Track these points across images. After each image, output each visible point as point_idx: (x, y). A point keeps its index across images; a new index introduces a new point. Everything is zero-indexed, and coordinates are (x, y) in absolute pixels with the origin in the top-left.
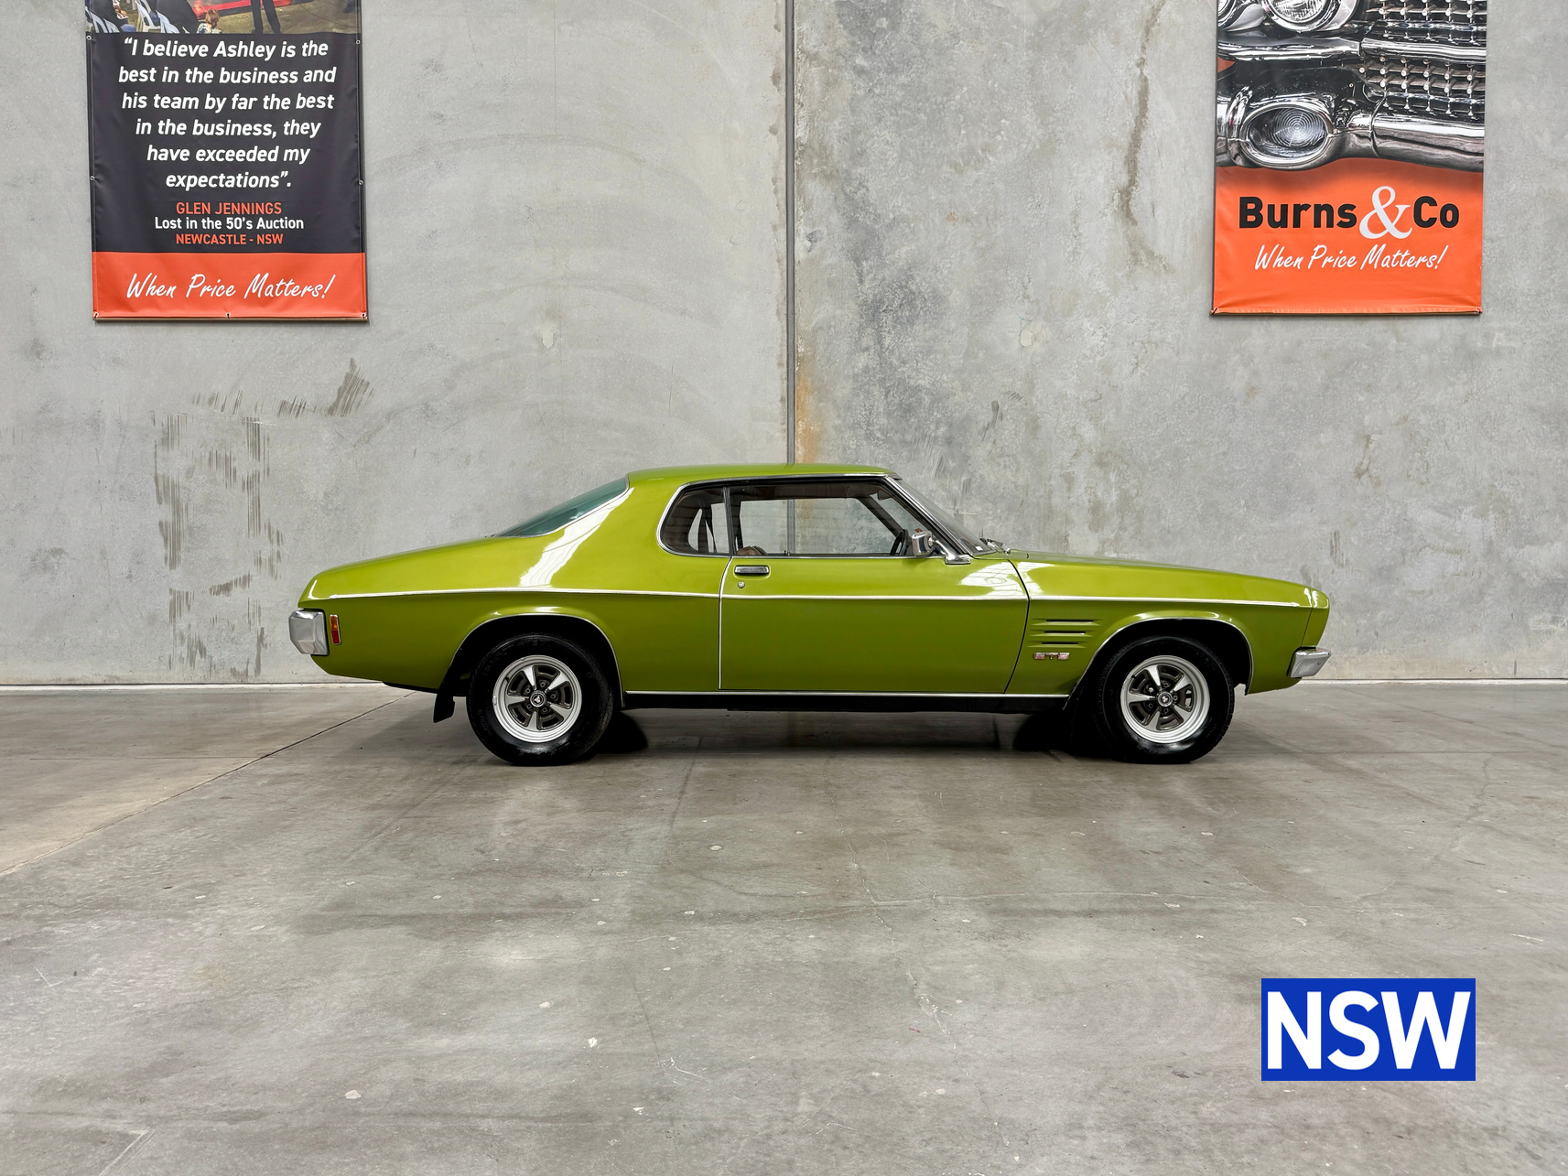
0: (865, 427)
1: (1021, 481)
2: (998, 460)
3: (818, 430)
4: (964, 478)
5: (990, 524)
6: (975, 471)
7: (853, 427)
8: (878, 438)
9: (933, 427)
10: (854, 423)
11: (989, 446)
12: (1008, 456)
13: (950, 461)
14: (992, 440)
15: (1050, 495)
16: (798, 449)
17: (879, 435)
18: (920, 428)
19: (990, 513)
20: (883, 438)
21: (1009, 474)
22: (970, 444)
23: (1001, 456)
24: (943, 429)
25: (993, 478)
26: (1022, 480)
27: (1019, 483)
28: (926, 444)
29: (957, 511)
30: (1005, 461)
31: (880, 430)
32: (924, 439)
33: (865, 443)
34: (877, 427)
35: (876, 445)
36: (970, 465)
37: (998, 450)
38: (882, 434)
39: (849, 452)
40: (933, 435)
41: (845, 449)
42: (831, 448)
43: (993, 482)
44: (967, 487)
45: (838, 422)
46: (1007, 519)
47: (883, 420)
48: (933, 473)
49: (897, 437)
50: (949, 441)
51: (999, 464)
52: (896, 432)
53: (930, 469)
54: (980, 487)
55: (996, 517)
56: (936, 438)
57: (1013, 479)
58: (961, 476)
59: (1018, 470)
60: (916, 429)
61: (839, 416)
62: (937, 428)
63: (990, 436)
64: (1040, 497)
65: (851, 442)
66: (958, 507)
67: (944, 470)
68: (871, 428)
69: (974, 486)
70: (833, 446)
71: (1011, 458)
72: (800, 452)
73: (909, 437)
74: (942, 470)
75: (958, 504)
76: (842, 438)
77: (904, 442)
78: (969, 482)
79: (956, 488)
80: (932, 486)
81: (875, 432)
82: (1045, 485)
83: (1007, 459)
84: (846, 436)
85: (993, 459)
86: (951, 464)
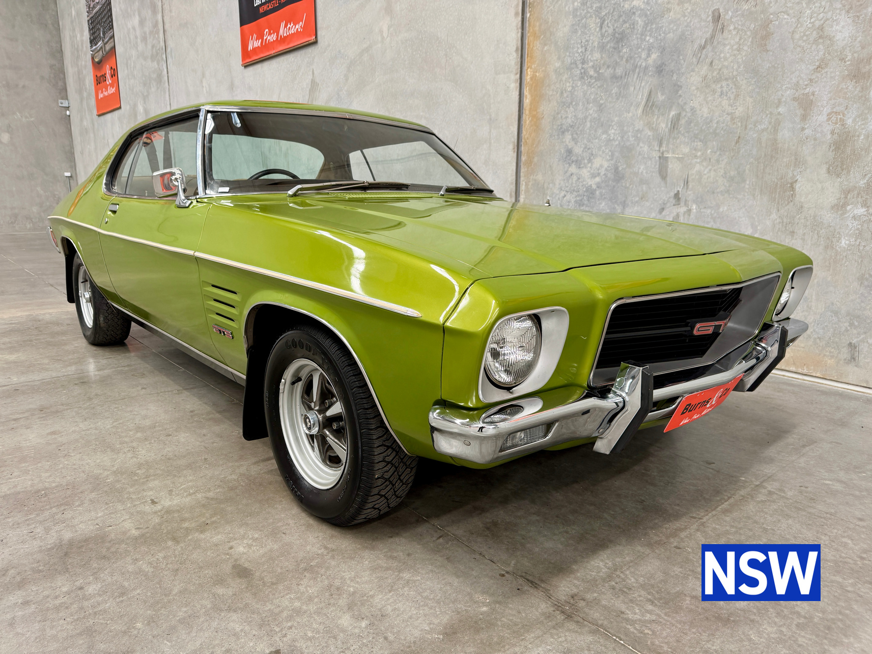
0: (580, 66)
1: (740, 111)
2: (714, 86)
3: (542, 75)
4: (673, 113)
5: (698, 167)
6: (685, 103)
7: (569, 69)
8: (591, 77)
9: (644, 55)
10: (571, 64)
11: (704, 70)
12: (726, 79)
13: (659, 94)
14: (708, 61)
15: (776, 127)
16: (526, 98)
17: (592, 73)
18: (631, 58)
19: (699, 154)
20: (596, 75)
21: (725, 103)
22: (683, 70)
23: (717, 81)
24: (654, 56)
25: (705, 110)
26: (741, 109)
27: (737, 114)
28: (636, 76)
29: (663, 153)
30: (722, 87)
31: (593, 66)
32: (634, 71)
33: (579, 83)
34: (591, 64)
35: (590, 85)
36: (680, 96)
37: (715, 74)
38: (595, 71)
39: (565, 95)
40: (644, 64)
41: (562, 93)
42: (551, 93)
43: (705, 115)
44: (675, 124)
45: (557, 65)
46: (718, 161)
47: (597, 55)
48: (640, 111)
49: (608, 73)
50: (660, 70)
51: (714, 91)
52: (608, 67)
53: (638, 106)
54: (689, 122)
55: (705, 159)
56: (646, 68)
57: (730, 109)
58: (670, 111)
59: (737, 96)
60: (627, 61)
61: (559, 58)
62: (649, 55)
63: (707, 56)
64: (763, 130)
65: (568, 84)
66: (664, 148)
67: (653, 105)
68: (585, 66)
69: (683, 122)
70: (553, 90)
71: (730, 82)
72: (527, 101)
73: (619, 71)
74: (650, 105)
75: (664, 145)
76: (561, 80)
77: (614, 77)
78: (678, 117)
79: (663, 125)
80: (639, 125)
81: (589, 70)
82: (771, 113)
83: (724, 83)
84: (564, 79)
85: (708, 86)
86: (660, 97)
